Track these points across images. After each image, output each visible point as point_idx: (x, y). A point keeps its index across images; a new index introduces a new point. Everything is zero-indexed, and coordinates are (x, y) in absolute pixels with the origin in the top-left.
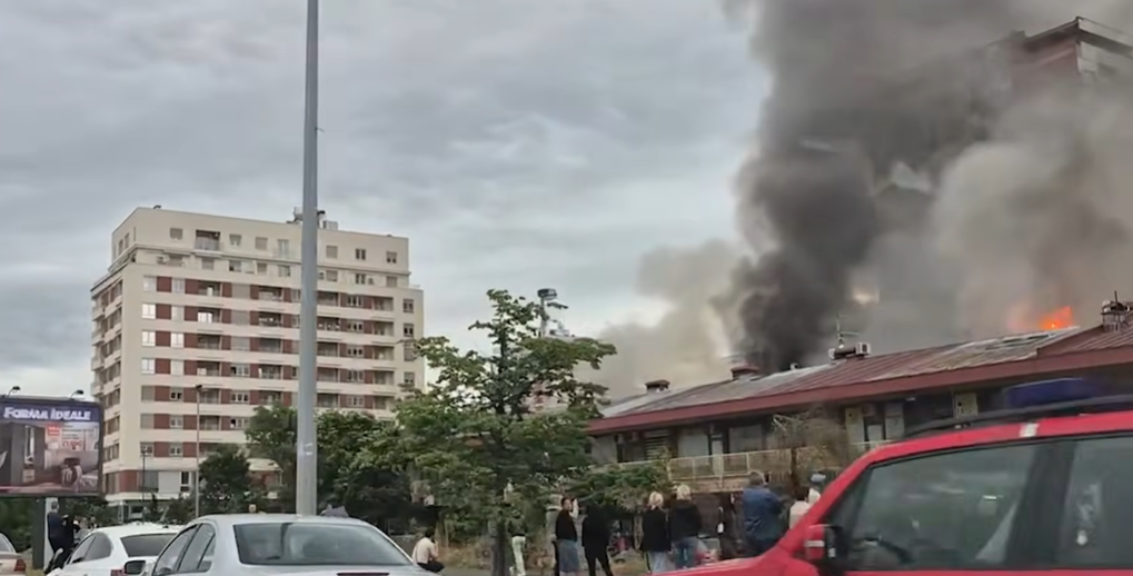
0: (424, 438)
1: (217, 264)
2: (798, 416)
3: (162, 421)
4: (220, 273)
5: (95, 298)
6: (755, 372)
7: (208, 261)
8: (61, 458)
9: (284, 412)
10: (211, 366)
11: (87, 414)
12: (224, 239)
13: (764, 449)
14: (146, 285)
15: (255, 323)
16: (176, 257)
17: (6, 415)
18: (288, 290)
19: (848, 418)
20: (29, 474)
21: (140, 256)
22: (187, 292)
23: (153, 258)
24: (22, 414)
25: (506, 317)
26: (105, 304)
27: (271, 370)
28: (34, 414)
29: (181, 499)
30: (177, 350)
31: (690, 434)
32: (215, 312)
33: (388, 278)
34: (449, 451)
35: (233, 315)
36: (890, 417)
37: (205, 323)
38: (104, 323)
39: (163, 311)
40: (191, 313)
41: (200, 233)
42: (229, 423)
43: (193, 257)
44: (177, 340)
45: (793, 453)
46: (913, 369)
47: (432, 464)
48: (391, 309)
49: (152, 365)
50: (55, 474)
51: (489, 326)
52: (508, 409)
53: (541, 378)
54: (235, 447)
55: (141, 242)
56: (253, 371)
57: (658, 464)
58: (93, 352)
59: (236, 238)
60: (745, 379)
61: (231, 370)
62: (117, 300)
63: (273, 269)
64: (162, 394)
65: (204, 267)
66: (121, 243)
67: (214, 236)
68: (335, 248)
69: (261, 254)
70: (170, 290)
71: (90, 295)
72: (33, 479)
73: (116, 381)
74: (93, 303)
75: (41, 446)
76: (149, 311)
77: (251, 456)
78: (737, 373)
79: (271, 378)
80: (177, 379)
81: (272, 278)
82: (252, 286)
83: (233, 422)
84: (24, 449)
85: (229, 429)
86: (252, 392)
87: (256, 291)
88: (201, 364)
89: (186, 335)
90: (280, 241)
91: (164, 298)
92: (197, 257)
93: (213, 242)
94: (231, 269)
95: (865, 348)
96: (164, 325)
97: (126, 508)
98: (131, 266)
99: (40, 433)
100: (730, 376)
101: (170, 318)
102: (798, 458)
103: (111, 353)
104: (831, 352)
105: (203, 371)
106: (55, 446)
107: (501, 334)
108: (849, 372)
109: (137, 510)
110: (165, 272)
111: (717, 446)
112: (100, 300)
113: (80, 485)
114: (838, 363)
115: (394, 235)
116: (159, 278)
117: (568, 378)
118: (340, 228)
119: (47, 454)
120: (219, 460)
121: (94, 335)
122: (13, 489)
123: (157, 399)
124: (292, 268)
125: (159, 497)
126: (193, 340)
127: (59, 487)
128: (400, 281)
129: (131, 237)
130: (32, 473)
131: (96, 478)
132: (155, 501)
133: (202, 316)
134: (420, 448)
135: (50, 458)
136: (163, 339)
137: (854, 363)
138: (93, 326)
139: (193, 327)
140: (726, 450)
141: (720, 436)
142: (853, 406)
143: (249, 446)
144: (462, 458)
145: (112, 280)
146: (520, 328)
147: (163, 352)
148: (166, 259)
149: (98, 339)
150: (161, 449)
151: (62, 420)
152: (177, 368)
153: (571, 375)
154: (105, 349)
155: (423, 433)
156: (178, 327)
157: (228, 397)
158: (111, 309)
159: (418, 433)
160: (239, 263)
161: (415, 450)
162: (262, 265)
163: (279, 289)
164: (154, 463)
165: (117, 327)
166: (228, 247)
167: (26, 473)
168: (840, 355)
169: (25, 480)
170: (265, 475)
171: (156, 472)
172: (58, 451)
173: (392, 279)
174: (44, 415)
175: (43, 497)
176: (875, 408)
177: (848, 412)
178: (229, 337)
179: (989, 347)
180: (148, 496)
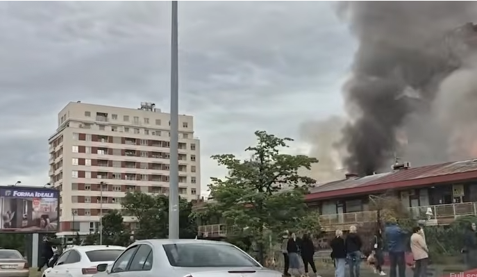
0: (225, 204)
1: (106, 128)
2: (381, 195)
3: (81, 199)
4: (107, 132)
5: (50, 143)
6: (356, 176)
7: (102, 126)
8: (40, 215)
9: (139, 194)
10: (104, 174)
11: (52, 194)
12: (109, 116)
13: (362, 211)
14: (74, 138)
15: (123, 155)
16: (88, 125)
17: (14, 195)
18: (139, 140)
19: (402, 197)
20: (25, 223)
21: (71, 124)
22: (92, 140)
23: (77, 125)
24: (22, 194)
25: (264, 144)
26: (55, 146)
27: (131, 176)
28: (27, 194)
29: (90, 234)
30: (88, 167)
31: (328, 204)
32: (105, 149)
33: (184, 134)
34: (239, 210)
35: (114, 151)
36: (422, 196)
37: (101, 155)
38: (55, 154)
39: (82, 149)
40: (94, 150)
41: (98, 114)
42: (112, 200)
43: (95, 125)
44: (88, 162)
45: (378, 212)
46: (435, 173)
47: (230, 216)
48: (185, 148)
49: (77, 173)
50: (38, 222)
51: (255, 149)
52: (265, 189)
53: (281, 174)
54: (116, 211)
55: (71, 118)
56: (123, 176)
57: (314, 218)
58: (49, 167)
59: (115, 116)
60: (352, 179)
61: (113, 176)
62: (61, 144)
63: (132, 130)
64: (81, 187)
65: (100, 129)
66: (62, 118)
67: (105, 115)
68: (160, 120)
69: (127, 123)
70: (85, 140)
71: (48, 142)
72: (26, 225)
73: (60, 181)
74: (50, 146)
75: (31, 210)
76: (76, 149)
77: (124, 215)
78: (348, 176)
79: (131, 179)
80: (88, 180)
81: (131, 134)
82: (122, 138)
83: (114, 199)
84: (22, 211)
85: (112, 203)
86: (122, 186)
87: (124, 140)
88: (99, 173)
89: (92, 160)
90: (135, 117)
91: (82, 143)
92: (97, 124)
93: (104, 117)
94: (113, 130)
95: (408, 164)
96: (82, 155)
97: (65, 239)
98: (67, 129)
99: (30, 203)
100: (345, 177)
101: (85, 152)
102: (380, 214)
103: (58, 168)
104: (392, 167)
105: (100, 176)
106: (37, 209)
107: (261, 153)
108: (401, 175)
109: (70, 239)
110: (82, 131)
111: (340, 210)
112: (53, 144)
113: (49, 228)
114: (396, 171)
115: (186, 115)
116: (80, 134)
117: (294, 174)
118: (162, 112)
119: (33, 213)
120: (109, 216)
121: (50, 160)
122: (18, 230)
123: (79, 189)
124: (140, 130)
125: (80, 233)
126: (96, 162)
127: (39, 229)
128: (189, 136)
129: (67, 116)
130: (26, 222)
131: (56, 224)
132: (78, 235)
133: (100, 152)
134: (224, 208)
135: (34, 215)
136: (82, 162)
137: (403, 171)
138: (50, 156)
139: (95, 157)
140: (345, 211)
141: (342, 205)
142: (403, 191)
143: (122, 210)
144: (246, 212)
145: (58, 135)
146: (271, 150)
147: (82, 168)
148: (83, 125)
149: (52, 162)
150: (81, 212)
151: (41, 197)
152: (88, 175)
153: (296, 173)
154: (55, 166)
155: (225, 201)
156: (88, 157)
157: (111, 188)
158: (58, 148)
159: (222, 201)
160: (116, 127)
161: (221, 209)
162: (127, 129)
163: (135, 139)
164: (78, 218)
165: (61, 156)
166: (111, 121)
167: (23, 222)
168: (396, 168)
169: (23, 225)
170: (130, 223)
171: (78, 223)
172: (38, 212)
173: (185, 135)
174: (32, 195)
175: (32, 233)
176: (415, 191)
177: (402, 193)
178: (112, 161)
179: (468, 163)
180: (75, 233)
